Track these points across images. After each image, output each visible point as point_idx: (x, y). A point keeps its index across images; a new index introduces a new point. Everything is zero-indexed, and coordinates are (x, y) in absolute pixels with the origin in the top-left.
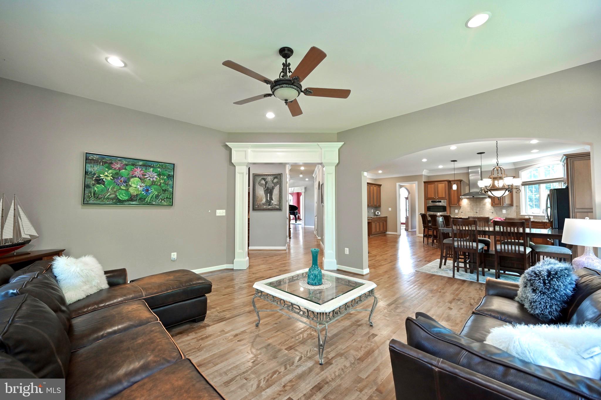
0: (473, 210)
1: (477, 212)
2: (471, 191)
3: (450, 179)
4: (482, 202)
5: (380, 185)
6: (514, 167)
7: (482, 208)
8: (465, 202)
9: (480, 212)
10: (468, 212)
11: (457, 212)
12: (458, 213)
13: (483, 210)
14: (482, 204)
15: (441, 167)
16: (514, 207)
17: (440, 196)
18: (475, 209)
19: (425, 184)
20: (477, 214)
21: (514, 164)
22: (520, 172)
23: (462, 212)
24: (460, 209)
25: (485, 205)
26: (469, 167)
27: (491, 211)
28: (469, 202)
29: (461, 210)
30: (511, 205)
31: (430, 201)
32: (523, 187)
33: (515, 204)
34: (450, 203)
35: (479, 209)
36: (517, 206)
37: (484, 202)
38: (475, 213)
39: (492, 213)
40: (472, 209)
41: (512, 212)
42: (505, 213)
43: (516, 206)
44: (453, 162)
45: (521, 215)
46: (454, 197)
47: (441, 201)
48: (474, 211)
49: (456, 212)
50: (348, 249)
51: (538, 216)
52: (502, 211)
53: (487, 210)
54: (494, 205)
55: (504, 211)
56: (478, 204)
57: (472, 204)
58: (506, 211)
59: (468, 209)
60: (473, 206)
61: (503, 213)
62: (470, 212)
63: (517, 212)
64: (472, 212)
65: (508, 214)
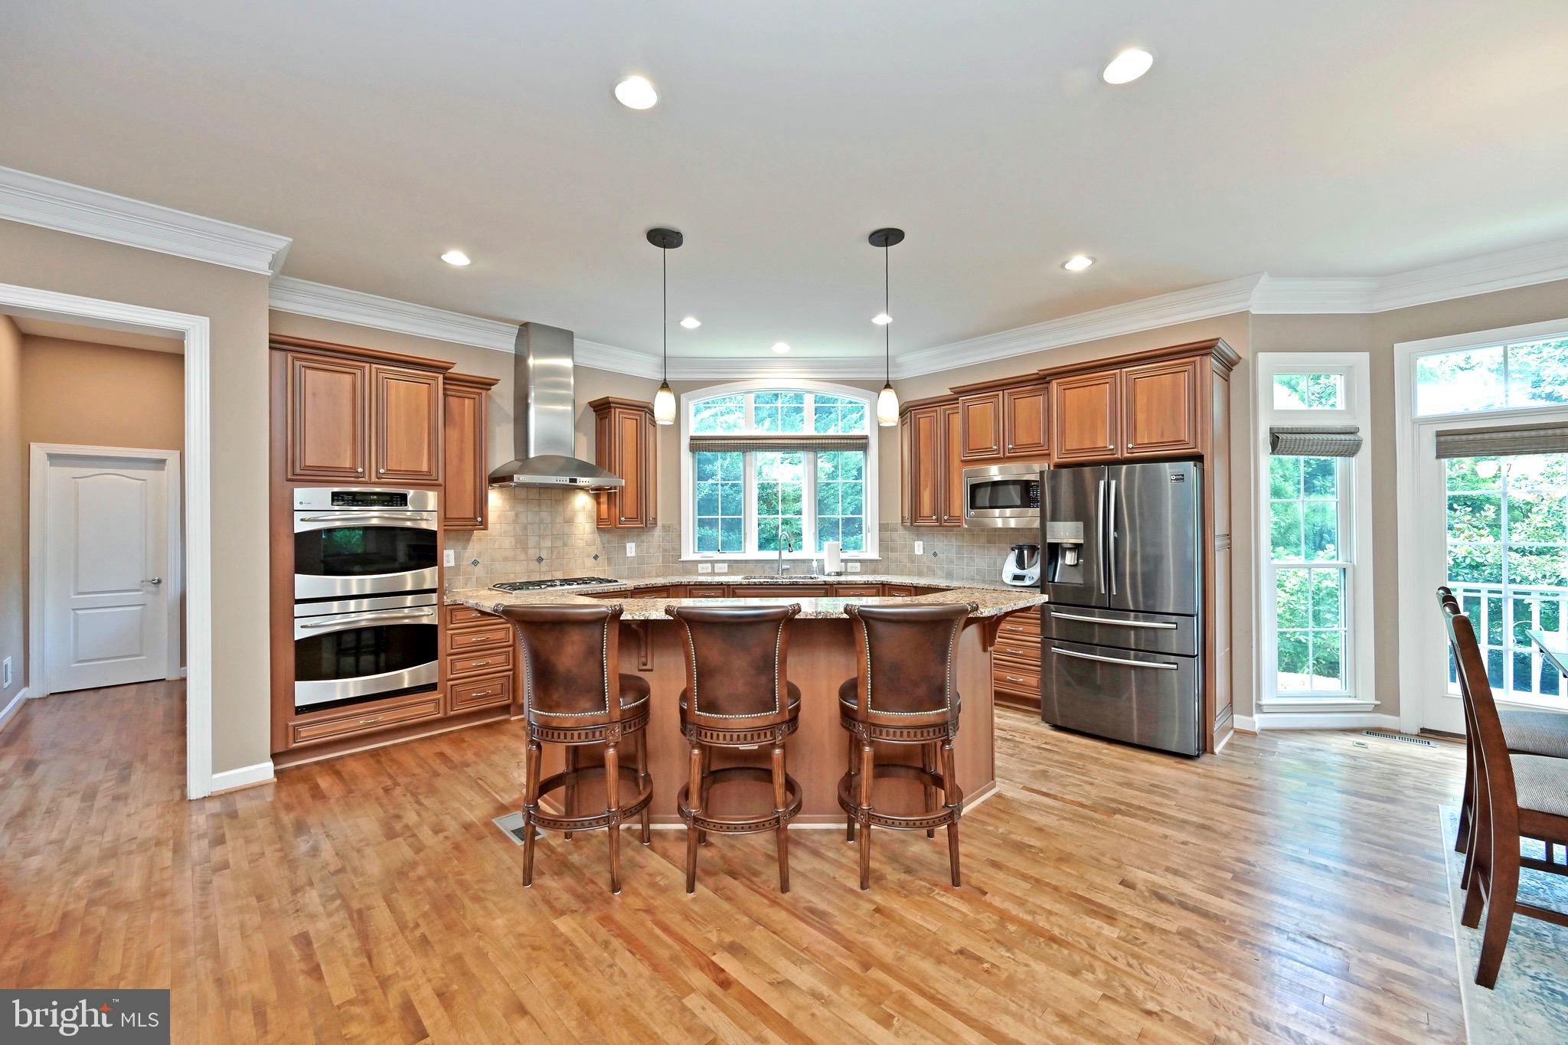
0: (525, 549)
1: (540, 560)
3: (457, 368)
4: (561, 509)
6: (660, 376)
7: (562, 538)
9: (554, 556)
10: (506, 559)
11: (453, 564)
12: (457, 566)
14: (559, 519)
15: (456, 259)
16: (659, 533)
17: (399, 460)
18: (532, 541)
19: (277, 354)
20: (544, 569)
23: (475, 563)
24: (465, 548)
25: (570, 521)
26: (525, 327)
28: (512, 508)
29: (471, 554)
33: (659, 523)
35: (547, 543)
36: (668, 526)
38: (534, 565)
39: (596, 557)
40: (522, 543)
41: (651, 550)
42: (633, 554)
43: (663, 527)
45: (684, 562)
46: (464, 481)
47: (403, 496)
48: (531, 551)
49: (446, 564)
51: (746, 561)
52: (626, 547)
53: (581, 544)
54: (602, 525)
55: (631, 549)
56: (545, 515)
57: (523, 518)
58: (637, 547)
59: (507, 542)
60: (525, 528)
61: (628, 555)
62: (515, 559)
63: (665, 550)
64: (522, 557)
65: (640, 559)
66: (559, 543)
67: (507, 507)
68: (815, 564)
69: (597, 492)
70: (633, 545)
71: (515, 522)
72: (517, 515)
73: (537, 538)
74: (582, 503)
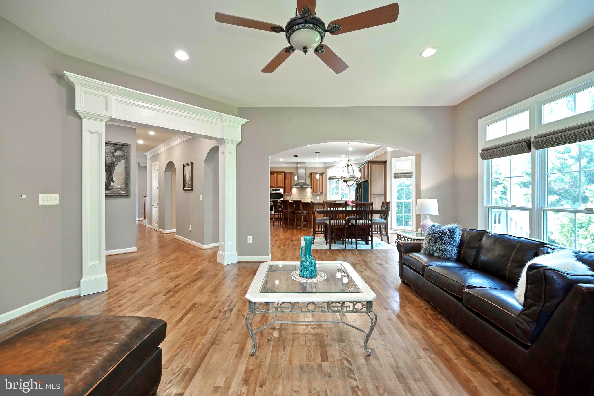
0: (299, 197)
1: (302, 198)
2: (299, 182)
3: (286, 171)
6: (324, 166)
7: (305, 196)
8: (294, 190)
9: (304, 198)
10: (296, 198)
11: (290, 197)
12: (290, 199)
14: (305, 192)
15: (282, 160)
16: (323, 195)
17: (279, 185)
21: (325, 163)
22: (328, 170)
23: (292, 199)
25: (307, 193)
26: (298, 162)
27: (311, 198)
28: (297, 191)
29: (292, 196)
30: (322, 193)
32: (329, 180)
33: (324, 193)
34: (285, 191)
35: (303, 196)
37: (307, 190)
39: (311, 199)
40: (299, 196)
41: (322, 198)
42: (318, 199)
44: (295, 157)
45: (327, 199)
46: (288, 187)
50: (251, 237)
52: (317, 197)
53: (309, 197)
54: (312, 193)
56: (303, 192)
57: (299, 192)
58: (319, 197)
59: (297, 196)
63: (325, 198)
65: (320, 200)
69: (311, 188)
73: (301, 195)
74: (309, 190)
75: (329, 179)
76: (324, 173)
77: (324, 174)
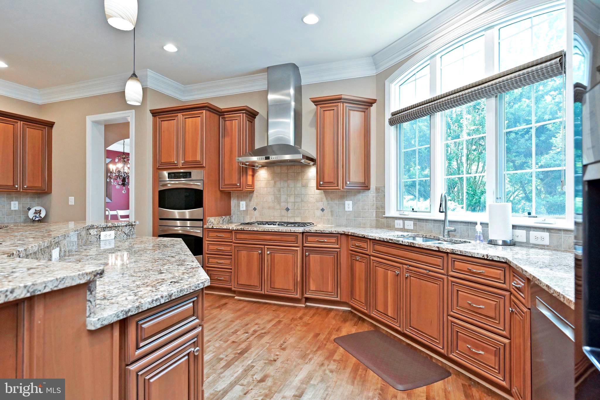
0: (279, 203)
1: (288, 209)
3: (221, 105)
4: (300, 178)
5: (51, 125)
6: (374, 72)
7: (300, 197)
8: (262, 178)
9: (296, 208)
10: (269, 208)
11: (245, 209)
12: (247, 211)
13: (302, 201)
14: (299, 185)
16: (371, 194)
17: (189, 157)
18: (283, 198)
19: (154, 119)
20: (290, 215)
22: (387, 82)
23: (255, 209)
24: (250, 200)
25: (305, 186)
28: (273, 178)
29: (253, 204)
30: (365, 187)
31: (166, 173)
32: (393, 128)
33: (373, 183)
35: (292, 199)
36: (378, 190)
37: (305, 177)
38: (284, 212)
39: (323, 210)
40: (278, 200)
42: (351, 209)
43: (376, 189)
45: (387, 217)
47: (190, 173)
48: (283, 204)
49: (241, 209)
51: (427, 220)
52: (344, 204)
55: (349, 205)
56: (291, 183)
58: (354, 204)
59: (270, 198)
60: (279, 191)
61: (347, 209)
62: (274, 208)
63: (377, 208)
64: (278, 207)
66: (299, 200)
67: (270, 179)
68: (479, 228)
70: (351, 203)
71: (274, 186)
72: (275, 182)
73: (286, 196)
75: (392, 122)
76: (375, 101)
77: (373, 108)
